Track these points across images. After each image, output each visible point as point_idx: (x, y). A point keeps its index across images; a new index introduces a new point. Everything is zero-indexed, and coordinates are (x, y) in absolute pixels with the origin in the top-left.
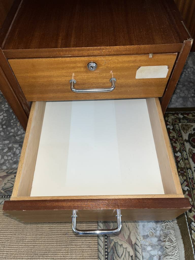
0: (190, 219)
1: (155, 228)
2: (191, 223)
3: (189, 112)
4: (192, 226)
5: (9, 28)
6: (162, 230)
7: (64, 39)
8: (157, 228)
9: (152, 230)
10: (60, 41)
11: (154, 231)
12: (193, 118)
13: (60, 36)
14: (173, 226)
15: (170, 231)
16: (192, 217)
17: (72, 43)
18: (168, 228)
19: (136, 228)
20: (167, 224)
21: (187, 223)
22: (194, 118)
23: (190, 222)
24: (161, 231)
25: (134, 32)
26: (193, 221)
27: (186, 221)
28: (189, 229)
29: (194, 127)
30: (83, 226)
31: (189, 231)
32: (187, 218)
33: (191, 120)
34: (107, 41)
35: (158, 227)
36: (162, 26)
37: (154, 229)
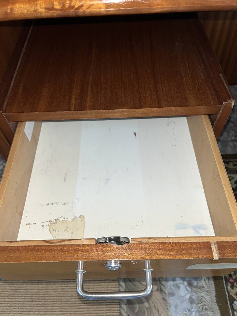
0: (232, 297)
1: (190, 309)
2: (233, 302)
3: (229, 160)
4: (235, 306)
5: (11, 82)
6: (198, 311)
7: (78, 98)
8: (192, 308)
9: (186, 311)
10: (73, 101)
11: (189, 313)
12: (234, 167)
13: (73, 94)
14: (211, 306)
15: (208, 313)
16: (235, 294)
17: (88, 104)
18: (205, 309)
19: (167, 310)
20: (204, 304)
21: (228, 302)
22: (236, 168)
23: (232, 300)
24: (197, 313)
25: (162, 89)
26: (235, 300)
27: (227, 300)
28: (230, 310)
29: (235, 179)
30: (102, 308)
31: (231, 312)
32: (228, 296)
33: (231, 170)
34: (131, 102)
35: (194, 307)
36: (197, 81)
37: (189, 311)
